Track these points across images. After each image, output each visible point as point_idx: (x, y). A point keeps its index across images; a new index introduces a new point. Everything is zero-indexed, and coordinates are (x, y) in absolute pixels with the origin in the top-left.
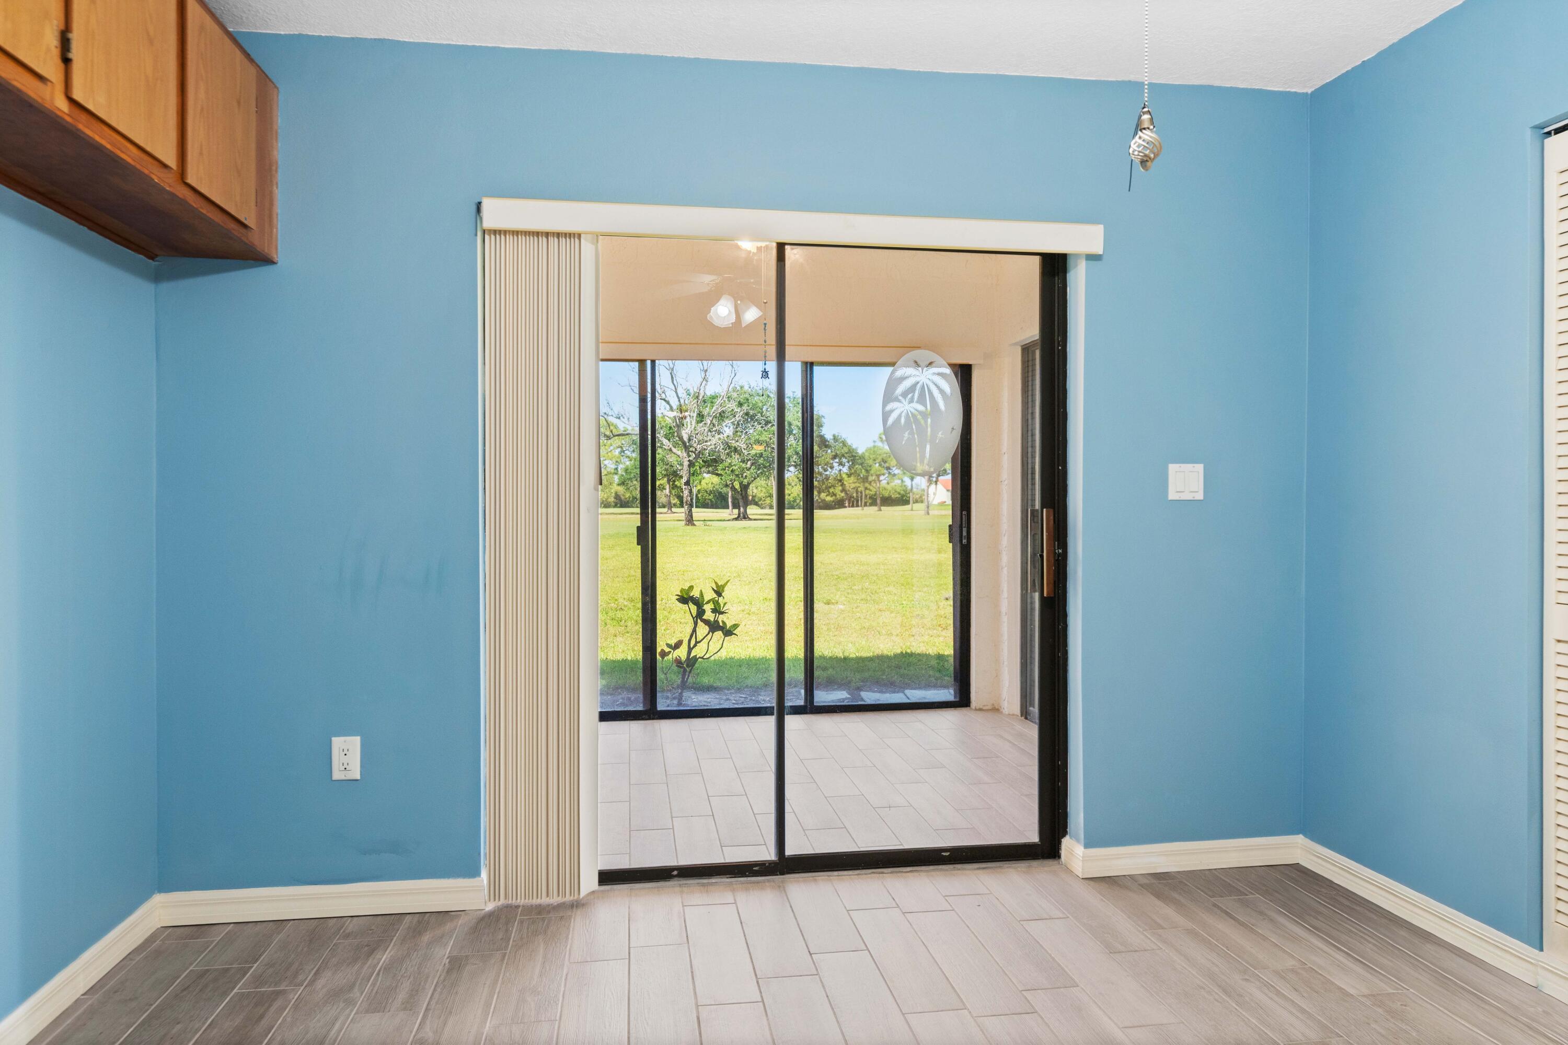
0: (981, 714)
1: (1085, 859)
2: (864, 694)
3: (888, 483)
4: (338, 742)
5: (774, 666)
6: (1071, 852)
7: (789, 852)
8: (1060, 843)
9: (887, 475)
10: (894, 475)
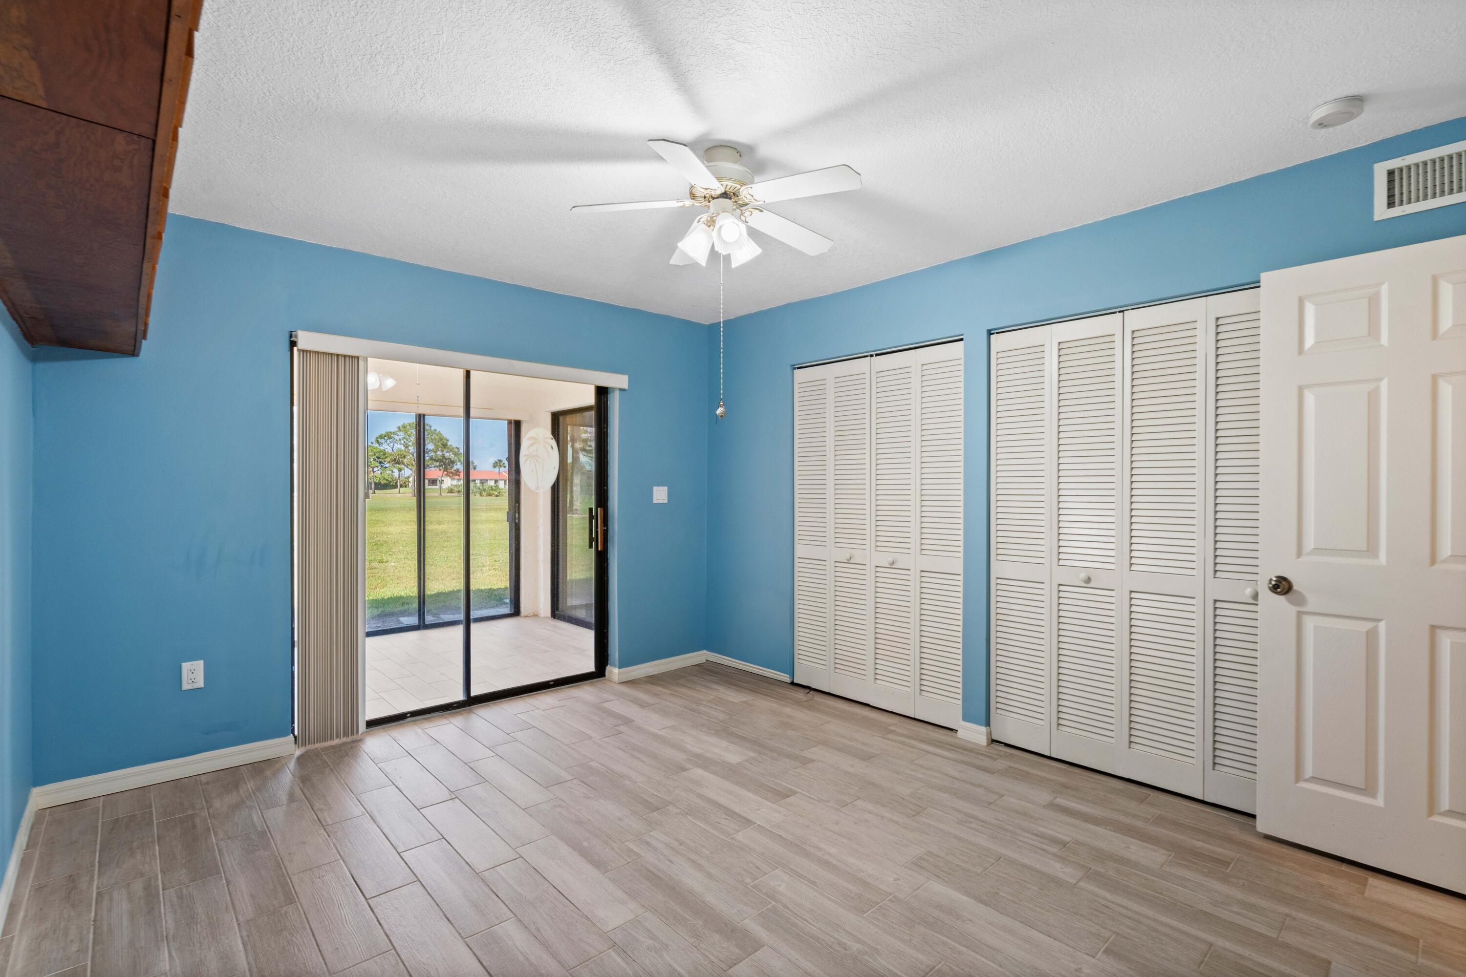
0: (527, 619)
1: (619, 674)
2: (442, 616)
3: (381, 473)
4: (186, 666)
5: (462, 595)
6: (611, 672)
7: (473, 694)
8: (605, 669)
9: (380, 467)
10: (386, 467)
